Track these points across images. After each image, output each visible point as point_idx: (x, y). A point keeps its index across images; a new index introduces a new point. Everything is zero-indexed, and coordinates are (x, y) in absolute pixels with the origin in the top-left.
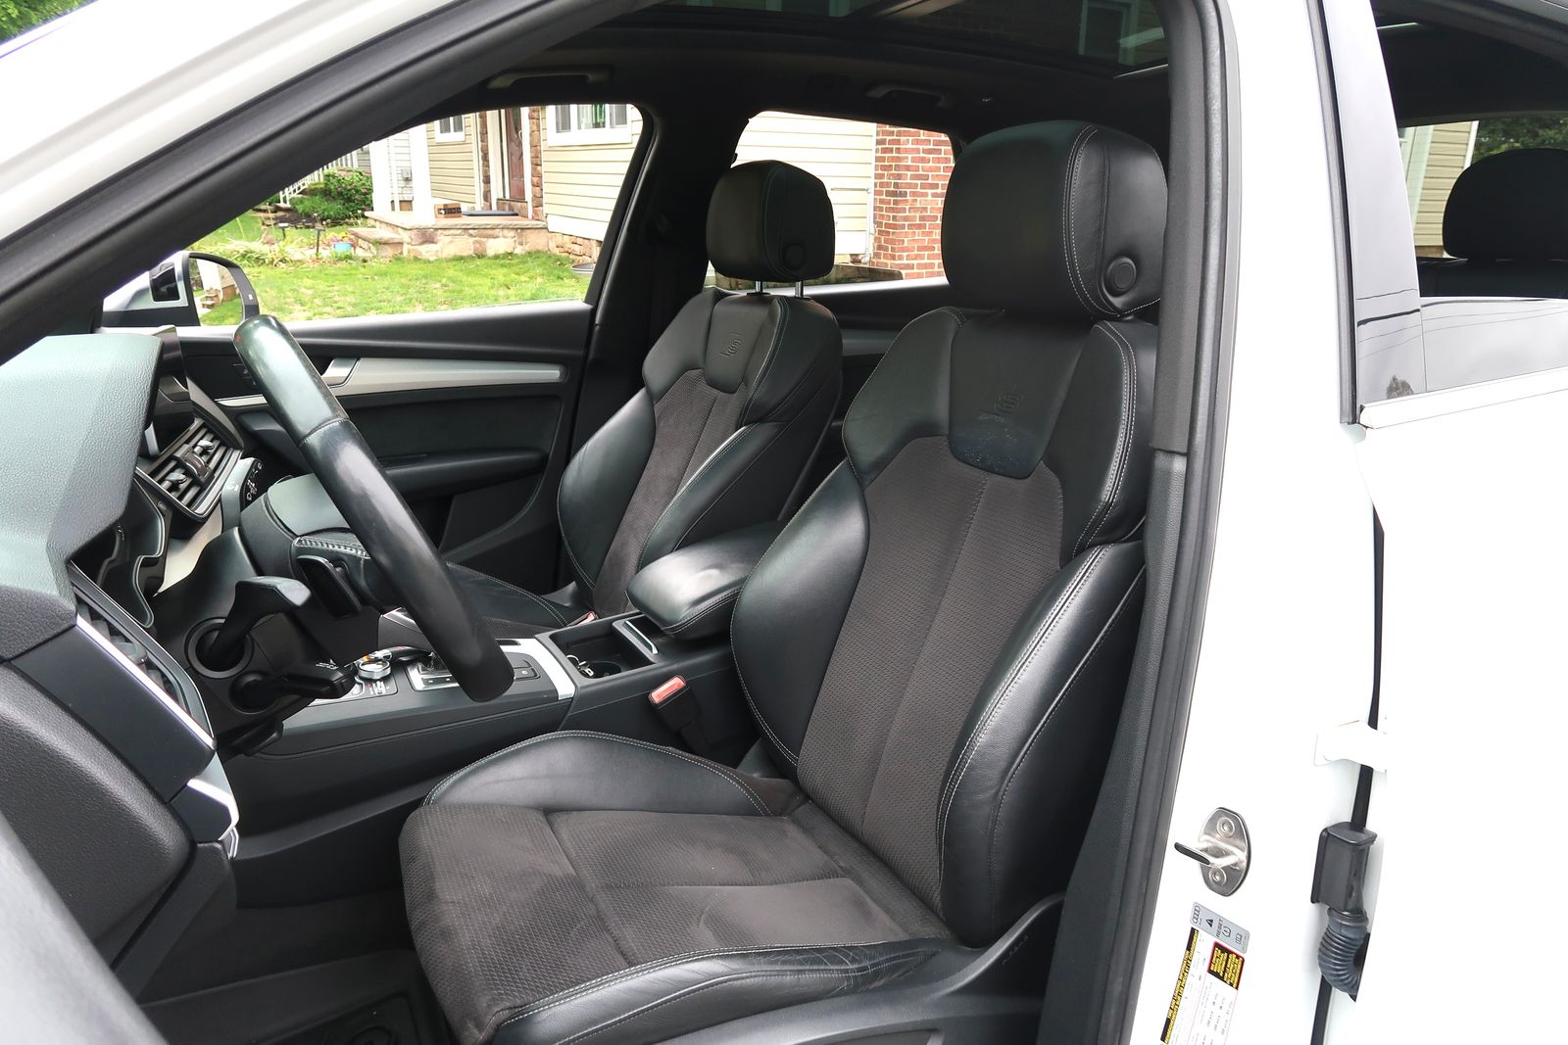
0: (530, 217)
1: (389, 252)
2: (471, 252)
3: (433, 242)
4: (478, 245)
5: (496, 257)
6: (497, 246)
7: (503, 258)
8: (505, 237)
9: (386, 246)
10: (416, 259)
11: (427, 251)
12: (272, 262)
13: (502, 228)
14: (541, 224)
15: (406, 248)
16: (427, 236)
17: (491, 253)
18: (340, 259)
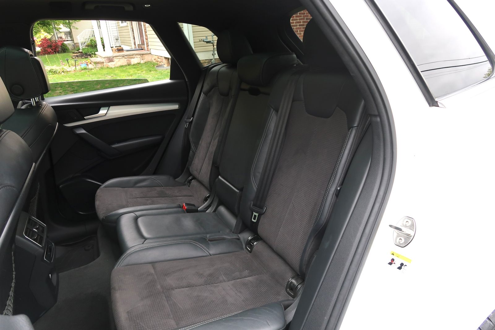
0: (146, 50)
1: (100, 66)
2: (126, 64)
3: (113, 61)
4: (128, 61)
5: (134, 65)
6: (134, 61)
7: (136, 65)
8: (137, 58)
9: (99, 64)
10: (108, 67)
11: (111, 65)
12: (60, 73)
13: (136, 55)
14: (149, 52)
15: (105, 63)
16: (110, 60)
17: (132, 63)
18: (83, 70)
